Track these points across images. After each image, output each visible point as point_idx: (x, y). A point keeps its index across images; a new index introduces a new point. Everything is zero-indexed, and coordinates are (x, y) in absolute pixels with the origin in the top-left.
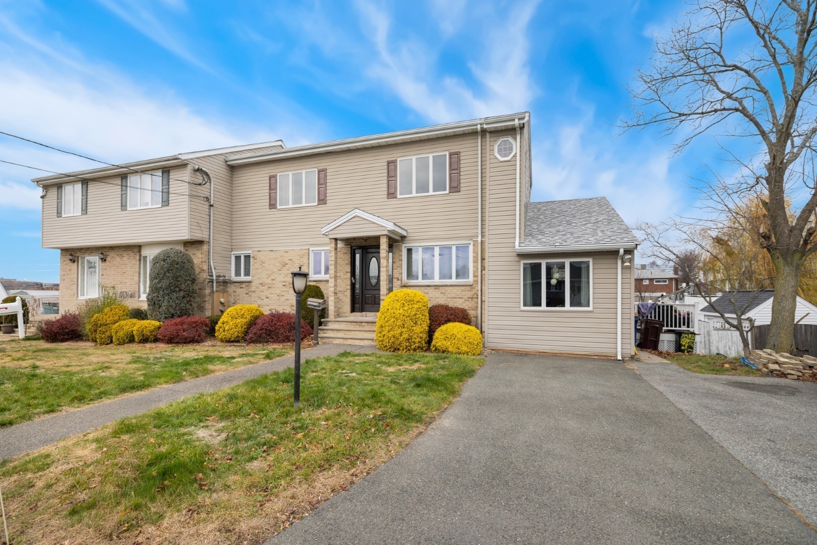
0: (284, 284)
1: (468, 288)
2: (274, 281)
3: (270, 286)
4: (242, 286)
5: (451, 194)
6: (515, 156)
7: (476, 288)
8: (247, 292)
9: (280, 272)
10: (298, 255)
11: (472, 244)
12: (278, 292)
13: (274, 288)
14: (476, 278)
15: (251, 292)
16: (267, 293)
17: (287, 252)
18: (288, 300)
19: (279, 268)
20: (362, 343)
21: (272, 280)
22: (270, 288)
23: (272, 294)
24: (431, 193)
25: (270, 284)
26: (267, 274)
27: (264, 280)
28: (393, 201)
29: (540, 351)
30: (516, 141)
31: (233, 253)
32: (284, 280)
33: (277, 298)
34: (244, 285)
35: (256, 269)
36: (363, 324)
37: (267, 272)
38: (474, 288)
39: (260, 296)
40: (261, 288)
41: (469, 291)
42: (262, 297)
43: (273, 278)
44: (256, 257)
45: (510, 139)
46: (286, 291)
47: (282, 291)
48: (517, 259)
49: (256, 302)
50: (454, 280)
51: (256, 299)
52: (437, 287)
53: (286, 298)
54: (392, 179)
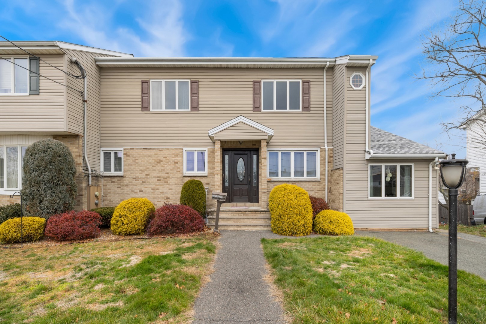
0: (159, 179)
1: (318, 183)
2: (148, 176)
3: (144, 180)
4: (113, 180)
5: (303, 112)
6: (365, 87)
7: (324, 183)
8: (119, 186)
9: (154, 168)
10: (173, 154)
11: (319, 151)
12: (153, 186)
13: (148, 182)
14: (323, 177)
15: (123, 186)
16: (142, 187)
17: (161, 151)
18: (162, 193)
19: (154, 165)
20: (254, 229)
21: (146, 175)
22: (145, 182)
23: (146, 187)
24: (288, 110)
25: (143, 179)
26: (141, 170)
27: (137, 175)
28: (257, 114)
29: (381, 228)
30: (366, 76)
31: (102, 149)
32: (158, 175)
33: (152, 191)
34: (115, 180)
35: (129, 165)
36: (247, 213)
37: (141, 168)
38: (321, 184)
39: (133, 189)
40: (135, 182)
41: (318, 185)
42: (135, 191)
43: (147, 173)
44: (128, 154)
45: (361, 74)
46: (161, 185)
47: (157, 185)
48: (366, 162)
49: (129, 195)
50: (305, 177)
51: (129, 193)
52: (294, 182)
53: (161, 191)
54: (257, 96)
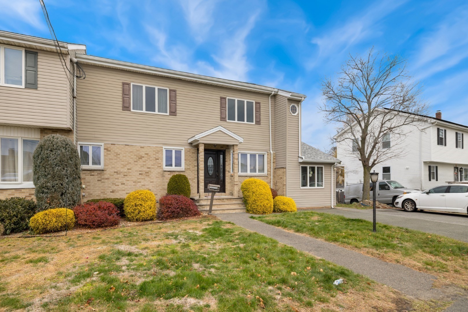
0: (140, 173)
1: (266, 177)
2: (130, 171)
3: (126, 174)
4: (93, 174)
5: (256, 125)
6: (298, 114)
7: (270, 178)
8: (100, 179)
9: (136, 163)
10: (154, 151)
11: (266, 154)
12: (134, 179)
13: (130, 176)
14: (269, 173)
15: (103, 179)
16: (124, 180)
17: (143, 148)
18: (144, 185)
19: (135, 160)
21: (128, 169)
22: (126, 176)
23: (128, 181)
24: (245, 122)
25: (125, 172)
26: (122, 164)
27: (118, 169)
28: (224, 122)
30: (299, 107)
31: (79, 143)
32: (140, 169)
33: (134, 184)
34: (95, 173)
35: (110, 159)
37: (123, 163)
38: (268, 178)
39: (114, 182)
40: (116, 176)
41: (266, 179)
42: (117, 184)
43: (129, 168)
44: (109, 149)
45: (296, 105)
46: (142, 179)
47: (139, 179)
48: (299, 164)
49: (110, 187)
50: (257, 173)
51: (110, 185)
52: (251, 177)
53: (143, 184)
54: (223, 109)
